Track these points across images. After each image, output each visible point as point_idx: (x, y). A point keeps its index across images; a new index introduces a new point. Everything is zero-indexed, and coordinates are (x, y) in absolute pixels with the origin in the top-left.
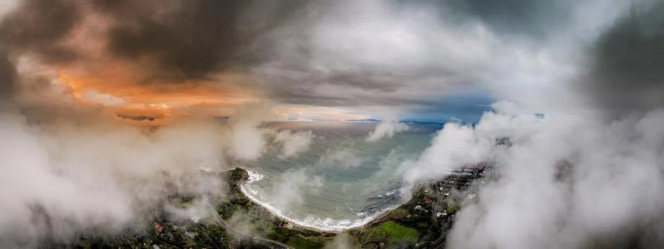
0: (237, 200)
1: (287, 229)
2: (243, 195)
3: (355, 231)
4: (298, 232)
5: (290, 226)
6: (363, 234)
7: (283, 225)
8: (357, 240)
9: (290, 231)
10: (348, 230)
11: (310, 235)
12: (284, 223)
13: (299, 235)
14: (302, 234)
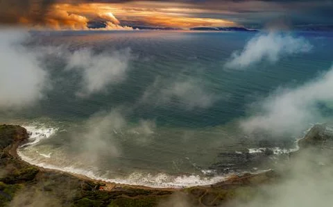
0: (16, 176)
1: (105, 192)
2: (28, 165)
3: (198, 189)
4: (121, 193)
5: (108, 188)
6: (208, 194)
7: (98, 188)
8: (200, 200)
9: (109, 193)
10: (189, 189)
11: (137, 194)
12: (100, 185)
13: (123, 196)
14: (126, 194)
